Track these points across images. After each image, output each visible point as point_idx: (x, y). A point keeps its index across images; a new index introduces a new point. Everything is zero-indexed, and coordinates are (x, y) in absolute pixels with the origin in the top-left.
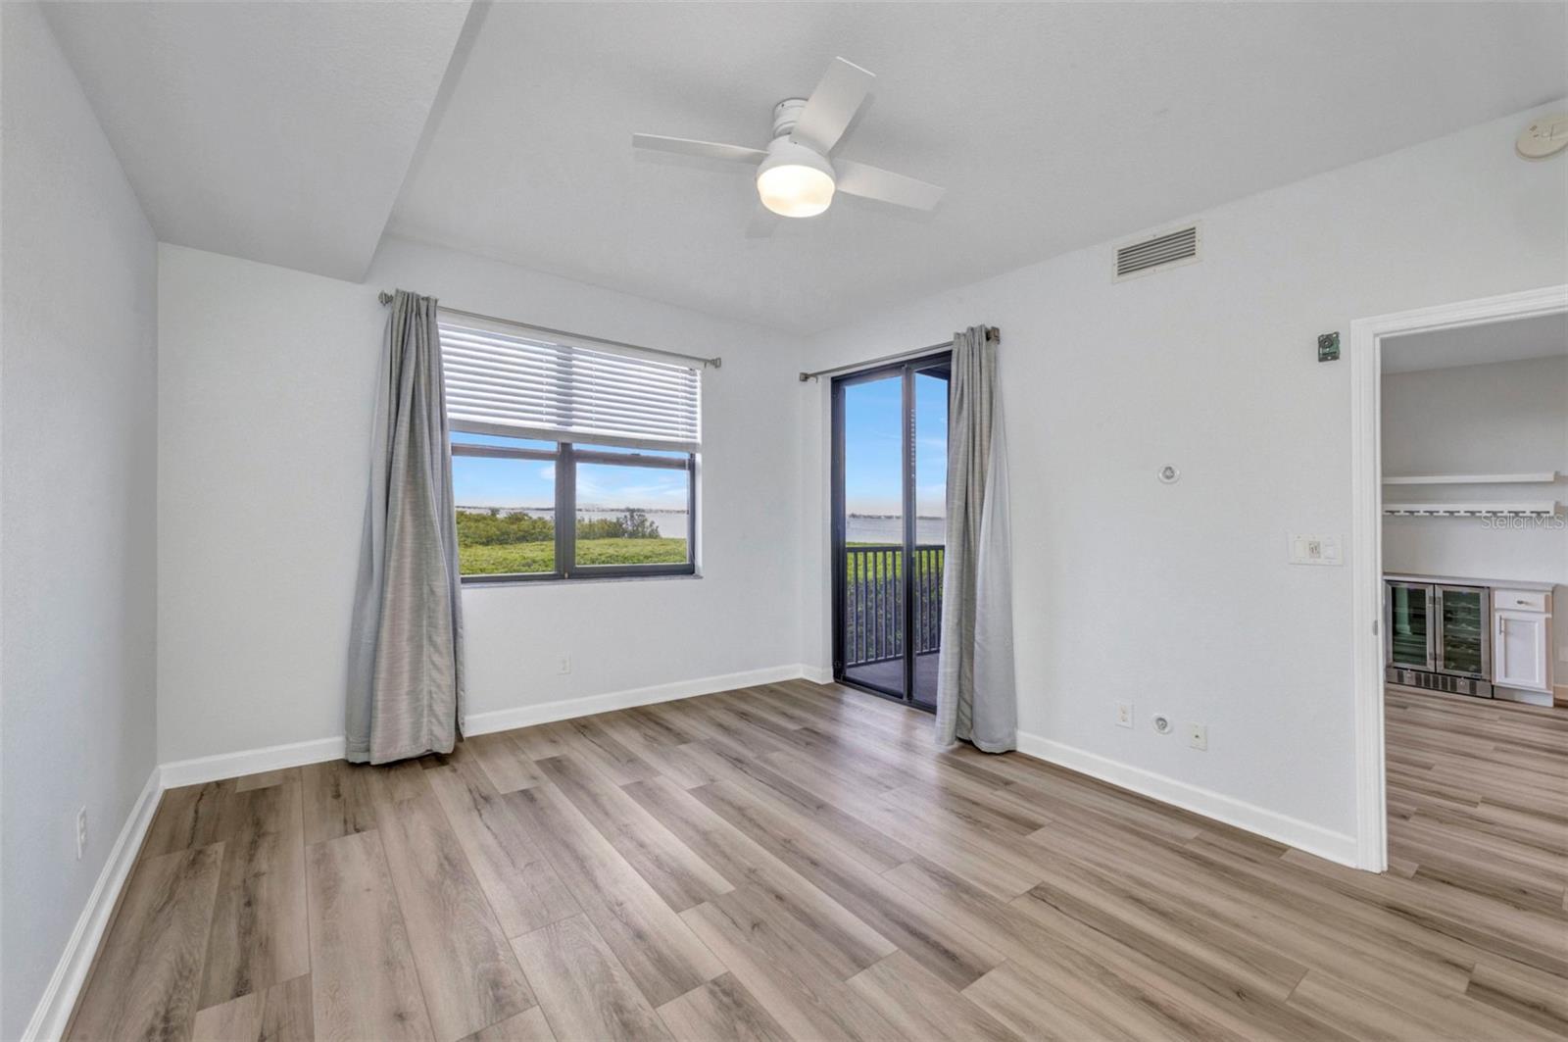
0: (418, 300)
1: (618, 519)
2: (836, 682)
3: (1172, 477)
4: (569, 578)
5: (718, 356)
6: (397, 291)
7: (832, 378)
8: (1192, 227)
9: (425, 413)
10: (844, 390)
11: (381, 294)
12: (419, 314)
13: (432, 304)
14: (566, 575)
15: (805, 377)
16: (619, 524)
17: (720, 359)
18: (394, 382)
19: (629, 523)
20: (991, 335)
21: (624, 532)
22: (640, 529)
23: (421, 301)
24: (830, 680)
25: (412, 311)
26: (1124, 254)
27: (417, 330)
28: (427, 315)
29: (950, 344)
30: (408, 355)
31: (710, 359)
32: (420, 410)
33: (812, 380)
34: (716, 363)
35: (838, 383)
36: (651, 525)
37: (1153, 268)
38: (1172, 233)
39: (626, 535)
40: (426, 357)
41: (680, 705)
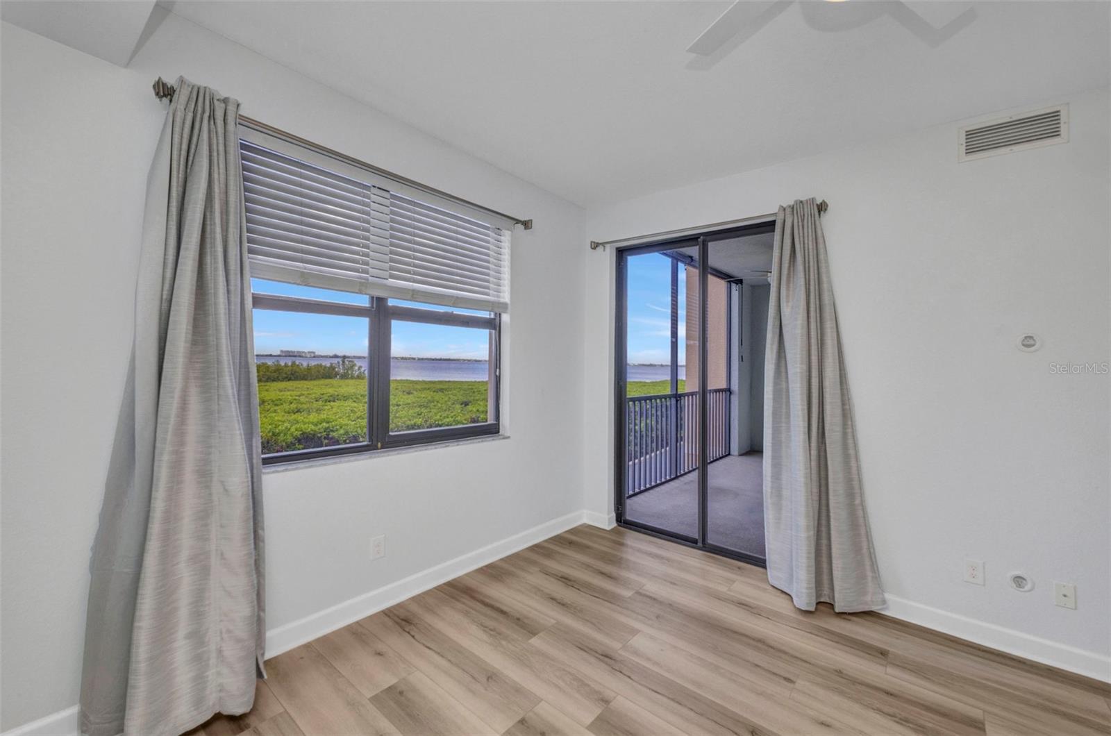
0: (212, 100)
1: (331, 364)
2: (619, 526)
3: (1033, 345)
4: (382, 448)
5: (530, 219)
6: (182, 81)
7: (617, 249)
8: (1058, 110)
9: (220, 249)
10: (626, 259)
11: (158, 82)
12: (212, 117)
13: (231, 109)
14: (379, 445)
15: (595, 246)
16: (332, 368)
17: (531, 220)
18: (174, 204)
19: (341, 367)
20: (822, 208)
21: (337, 374)
22: (350, 372)
23: (216, 102)
24: (614, 524)
25: (203, 112)
26: (970, 134)
27: (210, 138)
28: (225, 120)
29: (775, 214)
30: (196, 168)
31: (522, 219)
32: (213, 245)
33: (600, 249)
34: (527, 224)
35: (622, 253)
36: (359, 369)
37: (1010, 148)
38: (1033, 115)
39: (338, 377)
40: (223, 177)
41: (494, 572)
